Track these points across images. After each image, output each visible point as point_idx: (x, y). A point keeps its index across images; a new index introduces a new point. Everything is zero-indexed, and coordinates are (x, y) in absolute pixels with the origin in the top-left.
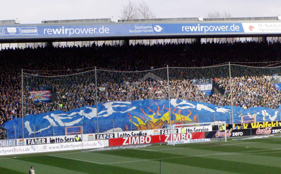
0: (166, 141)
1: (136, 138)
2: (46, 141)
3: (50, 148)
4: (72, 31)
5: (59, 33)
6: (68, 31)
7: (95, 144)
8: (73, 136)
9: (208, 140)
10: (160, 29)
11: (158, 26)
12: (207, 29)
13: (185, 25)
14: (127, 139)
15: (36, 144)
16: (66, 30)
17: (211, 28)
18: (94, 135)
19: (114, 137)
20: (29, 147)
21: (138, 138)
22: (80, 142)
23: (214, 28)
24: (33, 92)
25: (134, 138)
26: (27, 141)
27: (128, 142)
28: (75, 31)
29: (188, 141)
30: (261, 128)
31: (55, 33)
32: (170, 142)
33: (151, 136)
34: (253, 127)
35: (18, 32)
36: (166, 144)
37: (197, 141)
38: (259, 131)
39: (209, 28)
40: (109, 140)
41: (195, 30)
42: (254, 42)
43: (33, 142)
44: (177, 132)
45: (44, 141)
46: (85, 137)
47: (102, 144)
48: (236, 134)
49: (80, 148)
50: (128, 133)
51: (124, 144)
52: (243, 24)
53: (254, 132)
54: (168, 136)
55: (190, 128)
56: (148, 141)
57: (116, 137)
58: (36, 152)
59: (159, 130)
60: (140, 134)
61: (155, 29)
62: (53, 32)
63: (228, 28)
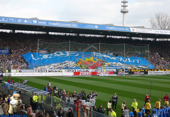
0: (98, 74)
1: (85, 72)
2: (46, 71)
3: (49, 74)
4: (61, 25)
5: (55, 25)
6: (59, 24)
7: (68, 74)
8: (58, 70)
9: (116, 75)
10: (97, 27)
11: (96, 26)
12: (116, 29)
13: (107, 26)
14: (81, 72)
15: (42, 72)
16: (58, 24)
17: (118, 29)
18: (67, 70)
19: (75, 71)
20: (40, 73)
21: (86, 72)
22: (62, 73)
23: (119, 28)
24: (41, 51)
25: (84, 72)
26: (38, 70)
27: (82, 74)
28: (62, 25)
29: (107, 75)
30: (136, 72)
31: (53, 25)
32: (100, 75)
33: (91, 72)
34: (132, 71)
35: (37, 22)
36: (99, 76)
37: (111, 75)
38: (135, 73)
39: (117, 29)
40: (74, 72)
41: (111, 29)
42: (127, 39)
43: (41, 71)
44: (102, 71)
45: (45, 71)
46: (64, 70)
47: (71, 74)
48: (126, 73)
49: (62, 75)
50: (81, 70)
51: (80, 74)
52: (130, 28)
53: (133, 73)
54: (99, 72)
55: (107, 70)
56: (90, 74)
57: (76, 71)
58: (42, 75)
59: (94, 70)
60: (87, 71)
61: (95, 27)
62: (52, 24)
63: (125, 29)
